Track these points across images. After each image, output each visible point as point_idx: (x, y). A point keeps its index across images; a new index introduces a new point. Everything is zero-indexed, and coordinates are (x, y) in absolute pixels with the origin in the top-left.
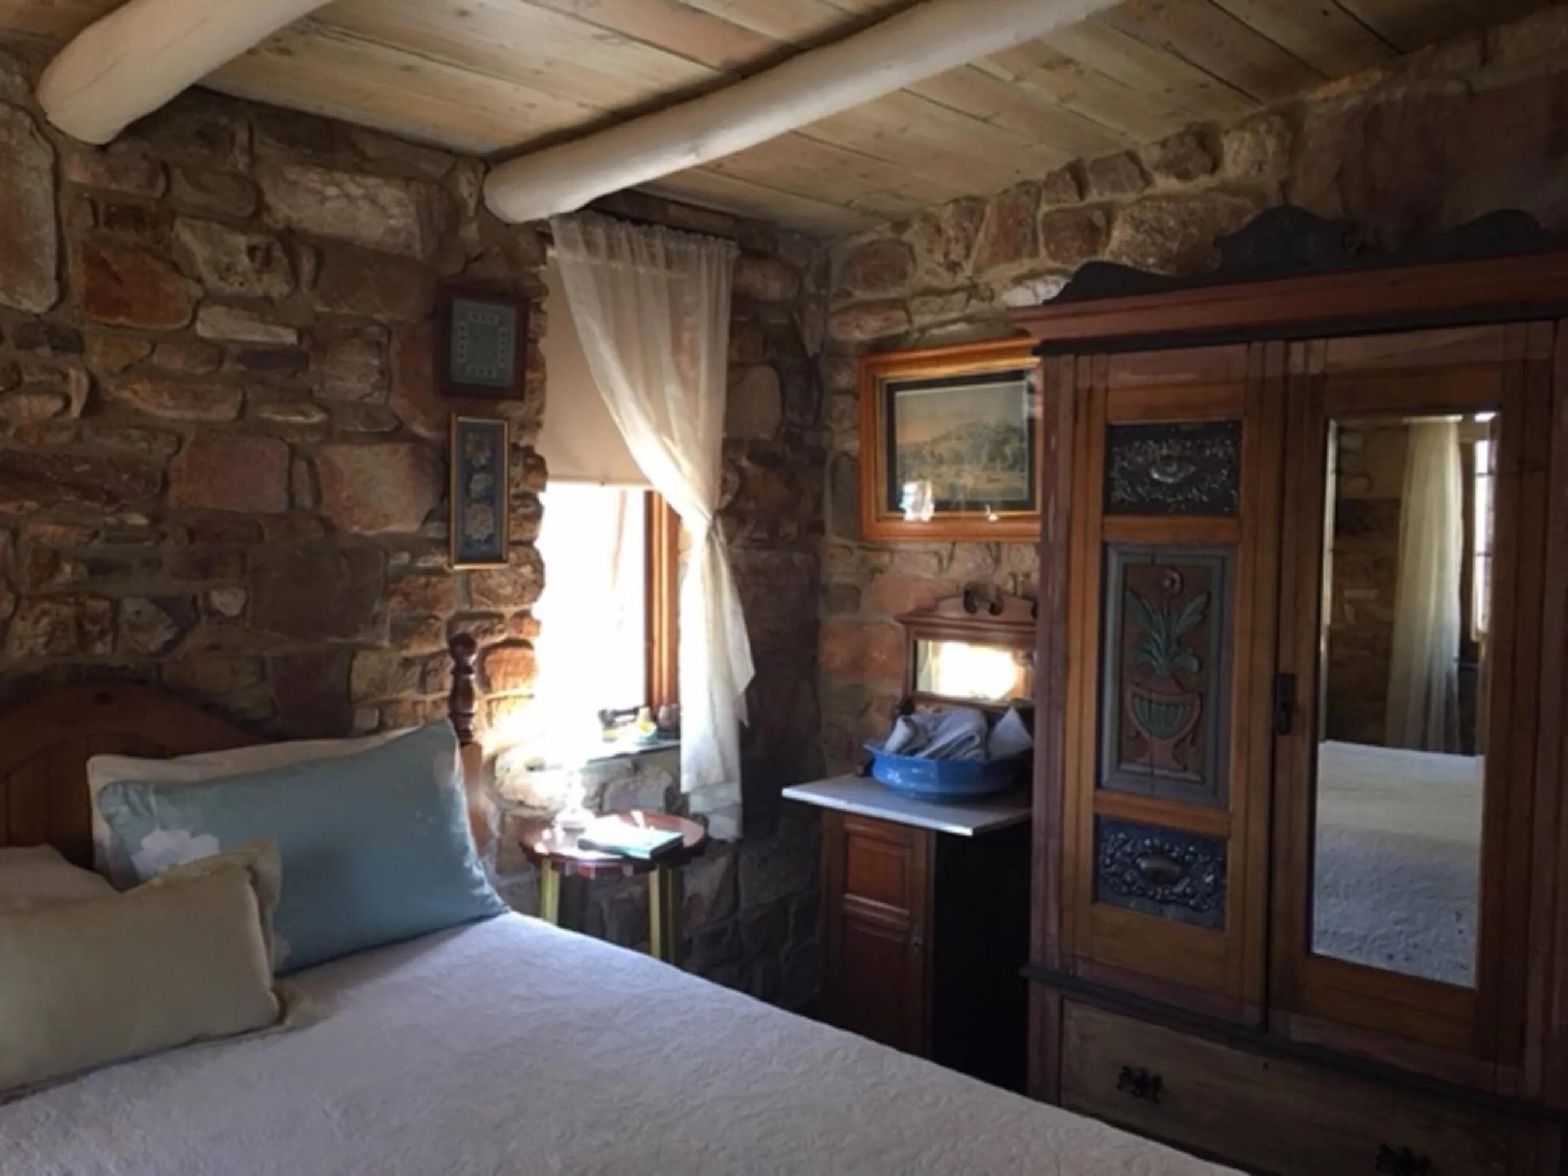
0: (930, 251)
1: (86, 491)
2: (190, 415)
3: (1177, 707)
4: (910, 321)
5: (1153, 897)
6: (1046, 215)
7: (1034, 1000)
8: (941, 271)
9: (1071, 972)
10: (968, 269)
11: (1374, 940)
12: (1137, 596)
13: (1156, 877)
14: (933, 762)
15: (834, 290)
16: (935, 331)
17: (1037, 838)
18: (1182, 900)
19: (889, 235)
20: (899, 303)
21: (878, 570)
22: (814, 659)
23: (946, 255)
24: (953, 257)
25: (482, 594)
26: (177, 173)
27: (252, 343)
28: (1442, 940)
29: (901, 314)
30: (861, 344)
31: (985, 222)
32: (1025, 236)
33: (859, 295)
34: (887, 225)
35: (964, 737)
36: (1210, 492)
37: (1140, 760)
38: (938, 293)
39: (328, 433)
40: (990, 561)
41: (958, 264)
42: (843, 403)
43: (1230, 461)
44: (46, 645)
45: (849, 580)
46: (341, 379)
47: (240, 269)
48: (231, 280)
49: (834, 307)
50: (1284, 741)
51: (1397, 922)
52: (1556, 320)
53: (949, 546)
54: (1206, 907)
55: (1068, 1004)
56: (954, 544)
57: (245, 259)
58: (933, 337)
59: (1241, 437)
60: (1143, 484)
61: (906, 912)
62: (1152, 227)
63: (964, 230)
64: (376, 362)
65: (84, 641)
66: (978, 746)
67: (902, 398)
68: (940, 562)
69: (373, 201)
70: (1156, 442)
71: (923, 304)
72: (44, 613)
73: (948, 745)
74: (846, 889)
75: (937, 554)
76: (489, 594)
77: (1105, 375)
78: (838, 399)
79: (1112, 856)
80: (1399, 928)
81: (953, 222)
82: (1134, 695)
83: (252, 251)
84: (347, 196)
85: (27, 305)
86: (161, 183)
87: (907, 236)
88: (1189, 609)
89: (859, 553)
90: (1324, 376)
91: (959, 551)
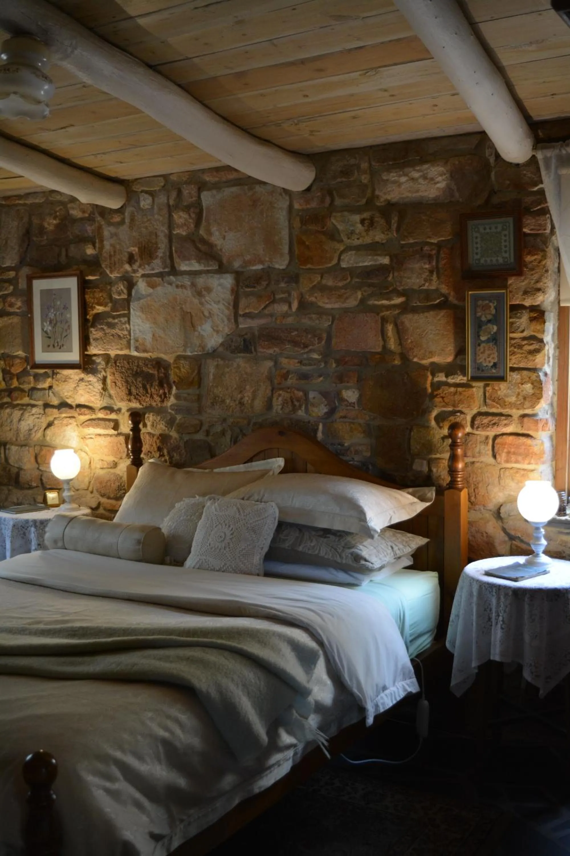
1: (295, 343)
2: (336, 306)
25: (494, 401)
26: (335, 193)
27: (366, 267)
39: (405, 308)
44: (282, 409)
46: (409, 278)
47: (357, 231)
48: (353, 238)
57: (359, 226)
64: (427, 266)
65: (295, 409)
69: (425, 177)
72: (280, 395)
76: (499, 401)
83: (362, 222)
84: (413, 179)
85: (277, 266)
86: (328, 200)
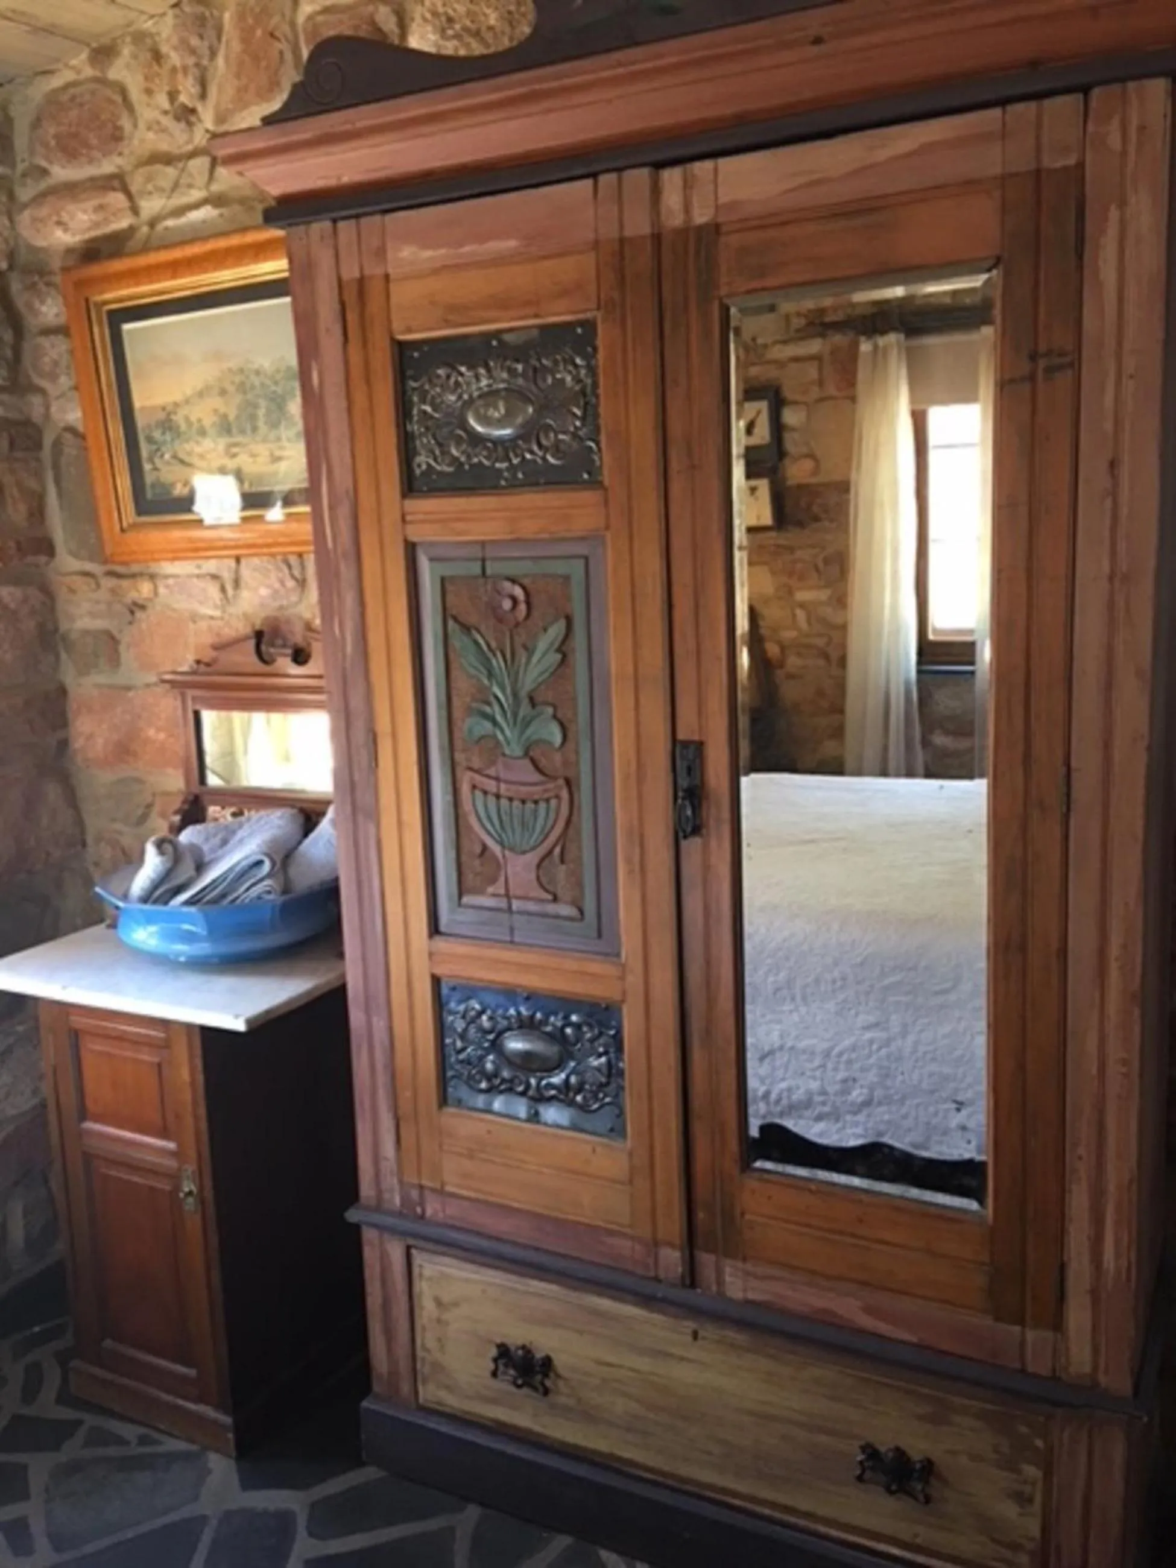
0: (149, 92)
3: (536, 802)
4: (135, 210)
5: (523, 1094)
6: (310, 18)
7: (370, 1255)
8: (167, 121)
9: (419, 1210)
10: (207, 120)
11: (840, 1054)
12: (466, 628)
13: (527, 1062)
14: (193, 909)
15: (21, 167)
16: (170, 223)
17: (356, 1017)
18: (565, 1095)
19: (89, 72)
20: (118, 182)
21: (136, 607)
22: (64, 744)
23: (172, 96)
24: (183, 98)
28: (922, 1049)
29: (118, 199)
30: (69, 251)
31: (224, 39)
32: (281, 53)
33: (61, 173)
34: (84, 56)
35: (244, 863)
36: (557, 449)
37: (491, 890)
38: (168, 159)
40: (290, 583)
41: (193, 111)
42: (55, 349)
43: (583, 393)
45: (99, 624)
49: (24, 194)
50: (692, 846)
51: (867, 1028)
52: (1085, 90)
53: (232, 563)
54: (596, 1106)
55: (418, 1258)
56: (238, 560)
58: (166, 229)
59: (595, 349)
60: (459, 441)
61: (171, 1145)
62: (465, 29)
63: (193, 51)
66: (269, 876)
67: (129, 331)
68: (223, 590)
70: (471, 367)
71: (149, 179)
73: (223, 877)
74: (83, 1114)
75: (215, 577)
77: (381, 253)
78: (45, 342)
79: (463, 1036)
80: (868, 1035)
81: (175, 40)
82: (474, 787)
87: (117, 72)
88: (542, 645)
89: (108, 583)
90: (715, 229)
91: (245, 572)
